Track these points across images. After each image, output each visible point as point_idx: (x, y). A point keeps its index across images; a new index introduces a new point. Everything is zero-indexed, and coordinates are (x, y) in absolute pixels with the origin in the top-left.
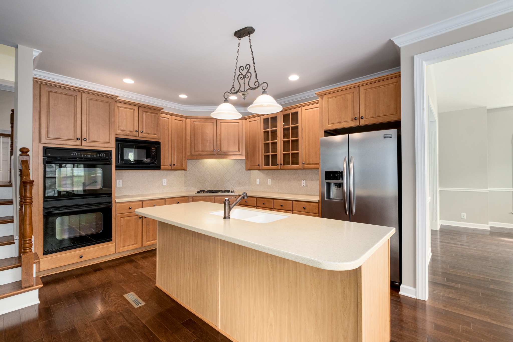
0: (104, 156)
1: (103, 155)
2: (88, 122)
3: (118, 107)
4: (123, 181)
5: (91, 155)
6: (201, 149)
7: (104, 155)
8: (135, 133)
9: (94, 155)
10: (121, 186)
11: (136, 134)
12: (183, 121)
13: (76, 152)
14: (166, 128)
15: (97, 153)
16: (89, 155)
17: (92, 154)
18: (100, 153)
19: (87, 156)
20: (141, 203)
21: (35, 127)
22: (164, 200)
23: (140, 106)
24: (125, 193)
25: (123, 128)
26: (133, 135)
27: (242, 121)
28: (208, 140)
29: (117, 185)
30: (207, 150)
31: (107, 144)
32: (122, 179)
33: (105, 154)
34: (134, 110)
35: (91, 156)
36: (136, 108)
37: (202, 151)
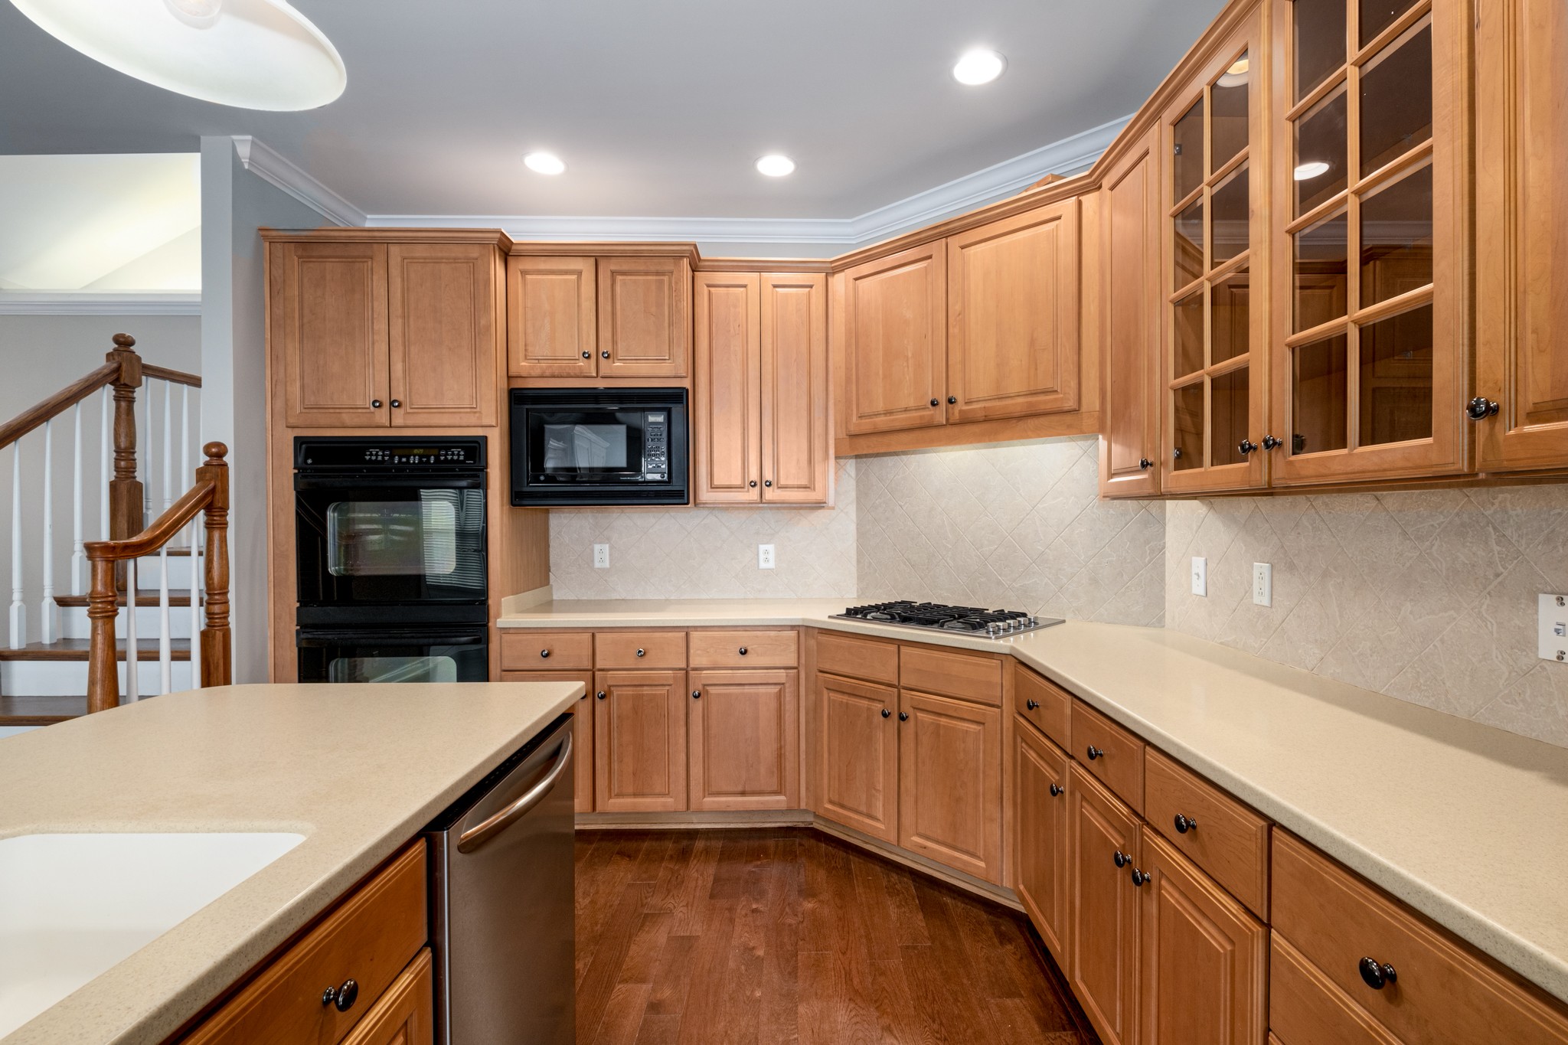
0: (462, 458)
1: (458, 454)
2: (406, 344)
3: (524, 273)
4: (611, 548)
5: (421, 457)
6: (880, 406)
7: (462, 453)
8: (582, 363)
9: (428, 457)
10: (607, 565)
11: (589, 367)
12: (811, 287)
13: (380, 450)
14: (732, 330)
15: (440, 449)
16: (414, 456)
17: (428, 452)
18: (447, 449)
19: (408, 460)
20: (587, 636)
21: (276, 381)
22: (683, 634)
23: (599, 256)
24: (620, 593)
25: (542, 349)
26: (577, 372)
27: (1080, 203)
28: (910, 355)
29: (593, 561)
30: (903, 405)
31: (467, 413)
32: (608, 540)
33: (463, 448)
34: (579, 273)
35: (420, 459)
36: (586, 266)
37: (888, 413)
